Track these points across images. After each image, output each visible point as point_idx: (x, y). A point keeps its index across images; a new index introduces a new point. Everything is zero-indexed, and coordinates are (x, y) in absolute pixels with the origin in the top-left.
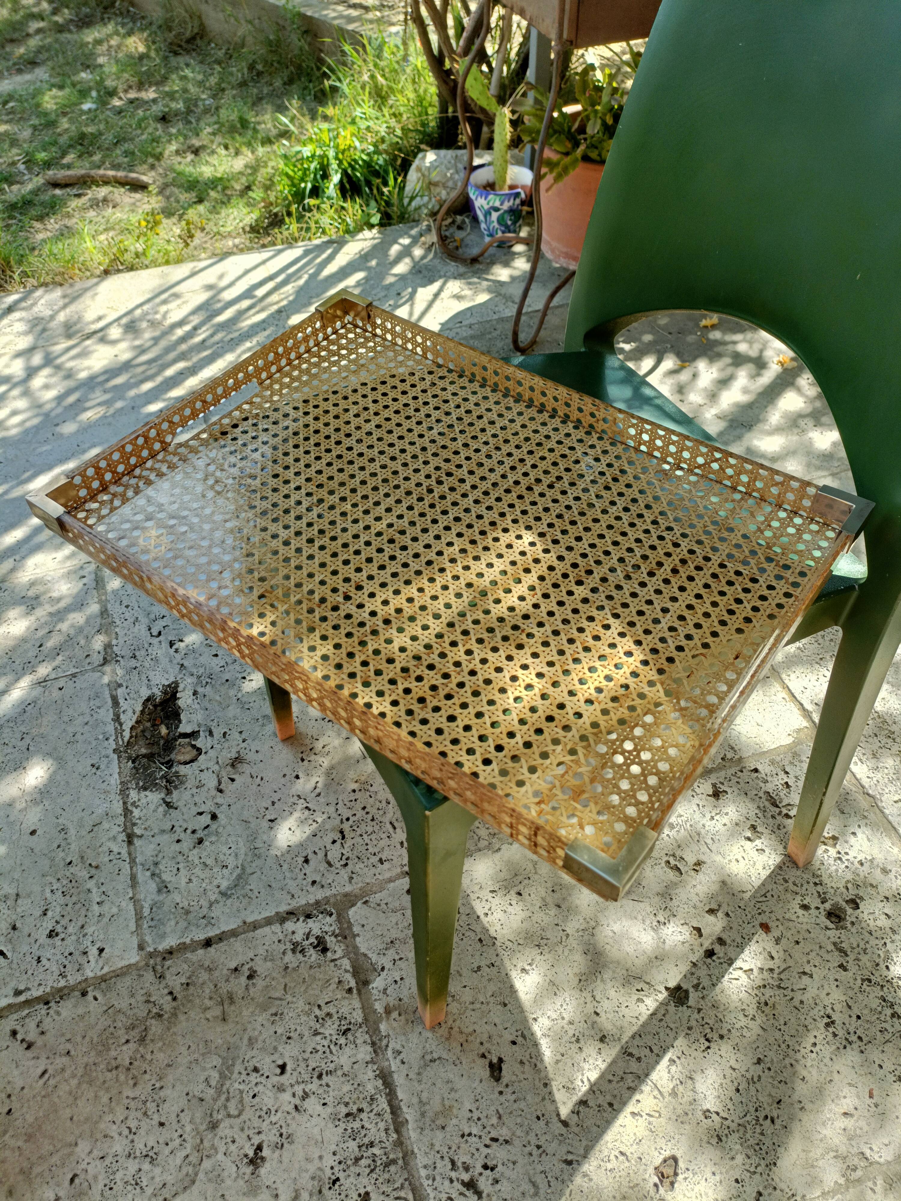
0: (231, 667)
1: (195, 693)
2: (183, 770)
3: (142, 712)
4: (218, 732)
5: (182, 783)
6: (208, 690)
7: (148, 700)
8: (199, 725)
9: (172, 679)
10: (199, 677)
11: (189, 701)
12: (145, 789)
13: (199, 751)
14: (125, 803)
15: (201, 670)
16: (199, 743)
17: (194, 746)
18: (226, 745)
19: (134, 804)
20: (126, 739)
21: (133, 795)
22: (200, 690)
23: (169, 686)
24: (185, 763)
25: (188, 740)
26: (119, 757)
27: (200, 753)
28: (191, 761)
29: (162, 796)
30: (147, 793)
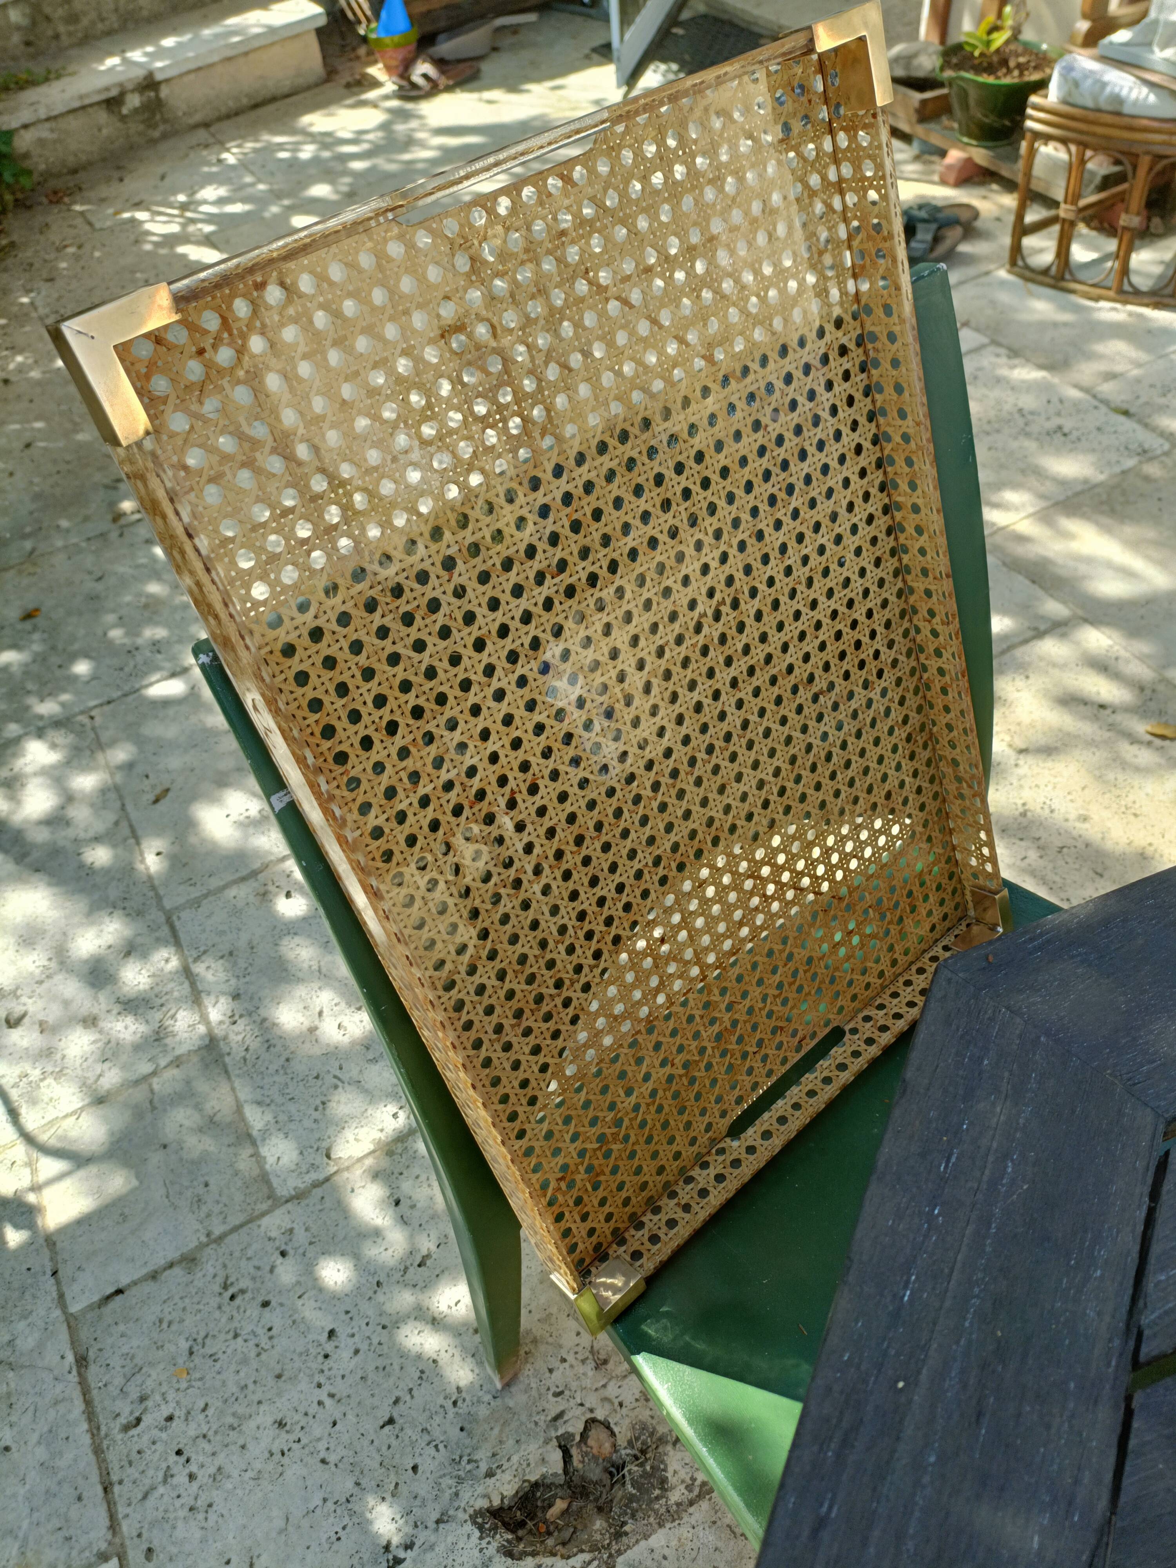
0: (437, 1433)
1: (490, 1474)
2: (623, 1432)
3: (534, 1554)
4: (554, 1406)
5: (644, 1428)
6: (482, 1455)
7: (509, 1554)
8: (547, 1442)
9: (469, 1527)
10: (460, 1480)
11: (507, 1476)
12: (663, 1481)
13: (591, 1423)
14: (691, 1503)
15: (448, 1481)
16: (576, 1427)
17: (584, 1435)
18: (574, 1385)
19: (689, 1488)
20: (587, 1557)
21: (676, 1496)
22: (484, 1467)
23: (481, 1528)
24: (613, 1434)
25: (574, 1451)
26: (619, 1553)
27: (594, 1420)
28: (608, 1427)
29: (669, 1448)
30: (669, 1475)
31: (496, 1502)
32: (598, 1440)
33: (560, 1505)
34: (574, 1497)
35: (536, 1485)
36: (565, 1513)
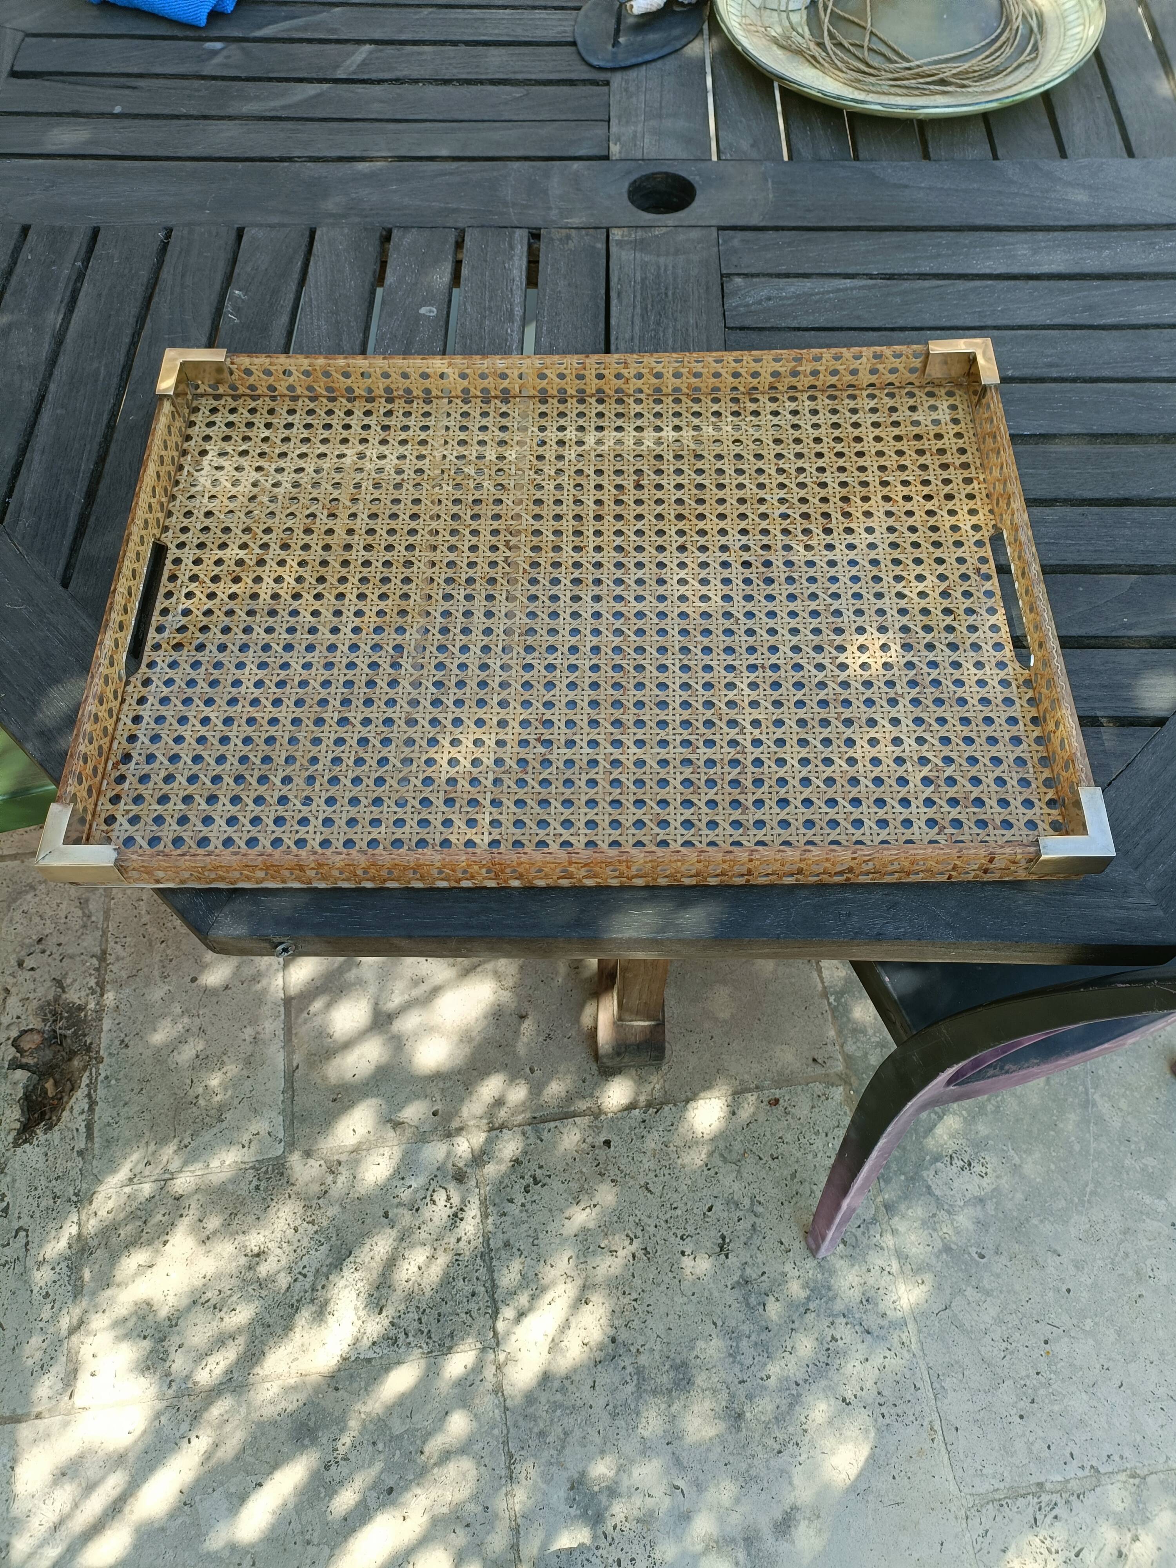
2: (35, 1023)
3: (63, 1111)
5: (41, 1008)
7: (53, 1125)
9: (19, 1151)
11: (8, 1112)
12: (79, 1008)
13: (15, 1043)
14: (102, 995)
16: (11, 1054)
17: (19, 1049)
19: (93, 993)
20: (87, 1074)
21: (92, 1003)
23: (25, 1142)
24: (32, 1030)
25: (24, 1060)
26: (98, 1052)
27: (15, 1040)
28: (26, 1031)
29: (64, 996)
30: (78, 1002)
31: (17, 1125)
32: (29, 1043)
33: (49, 1085)
34: (51, 1075)
35: (27, 1097)
36: (56, 1084)
